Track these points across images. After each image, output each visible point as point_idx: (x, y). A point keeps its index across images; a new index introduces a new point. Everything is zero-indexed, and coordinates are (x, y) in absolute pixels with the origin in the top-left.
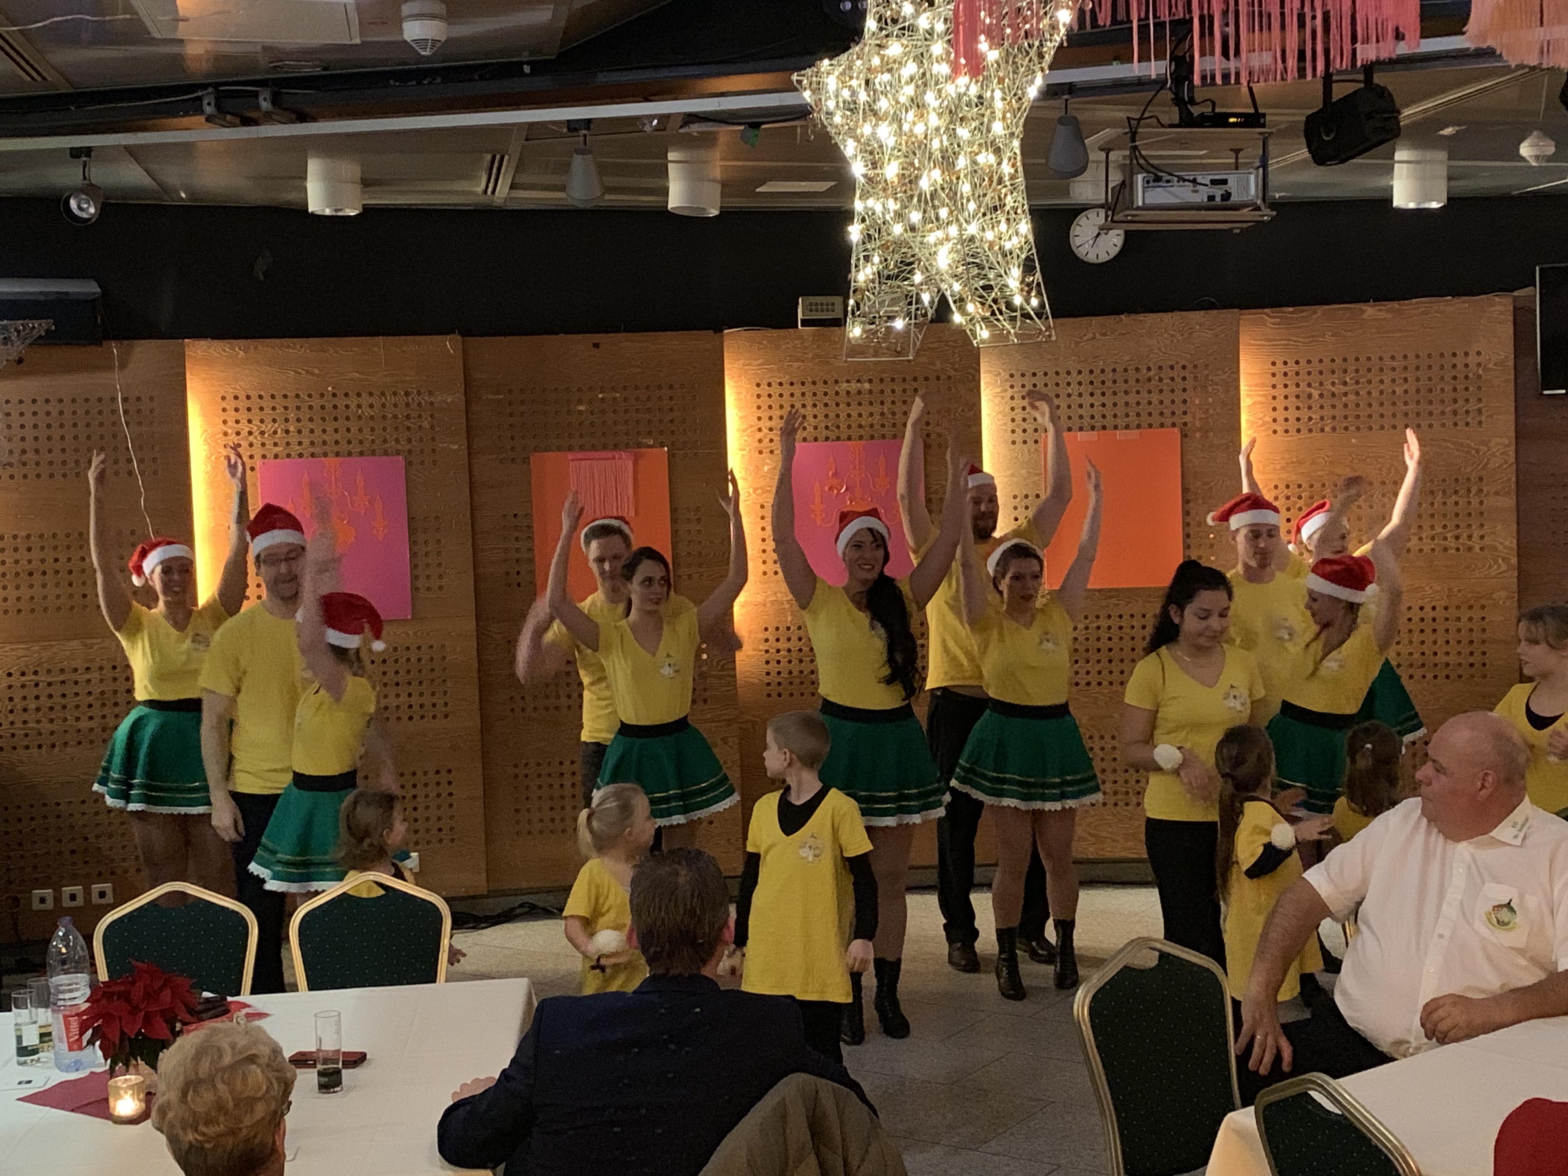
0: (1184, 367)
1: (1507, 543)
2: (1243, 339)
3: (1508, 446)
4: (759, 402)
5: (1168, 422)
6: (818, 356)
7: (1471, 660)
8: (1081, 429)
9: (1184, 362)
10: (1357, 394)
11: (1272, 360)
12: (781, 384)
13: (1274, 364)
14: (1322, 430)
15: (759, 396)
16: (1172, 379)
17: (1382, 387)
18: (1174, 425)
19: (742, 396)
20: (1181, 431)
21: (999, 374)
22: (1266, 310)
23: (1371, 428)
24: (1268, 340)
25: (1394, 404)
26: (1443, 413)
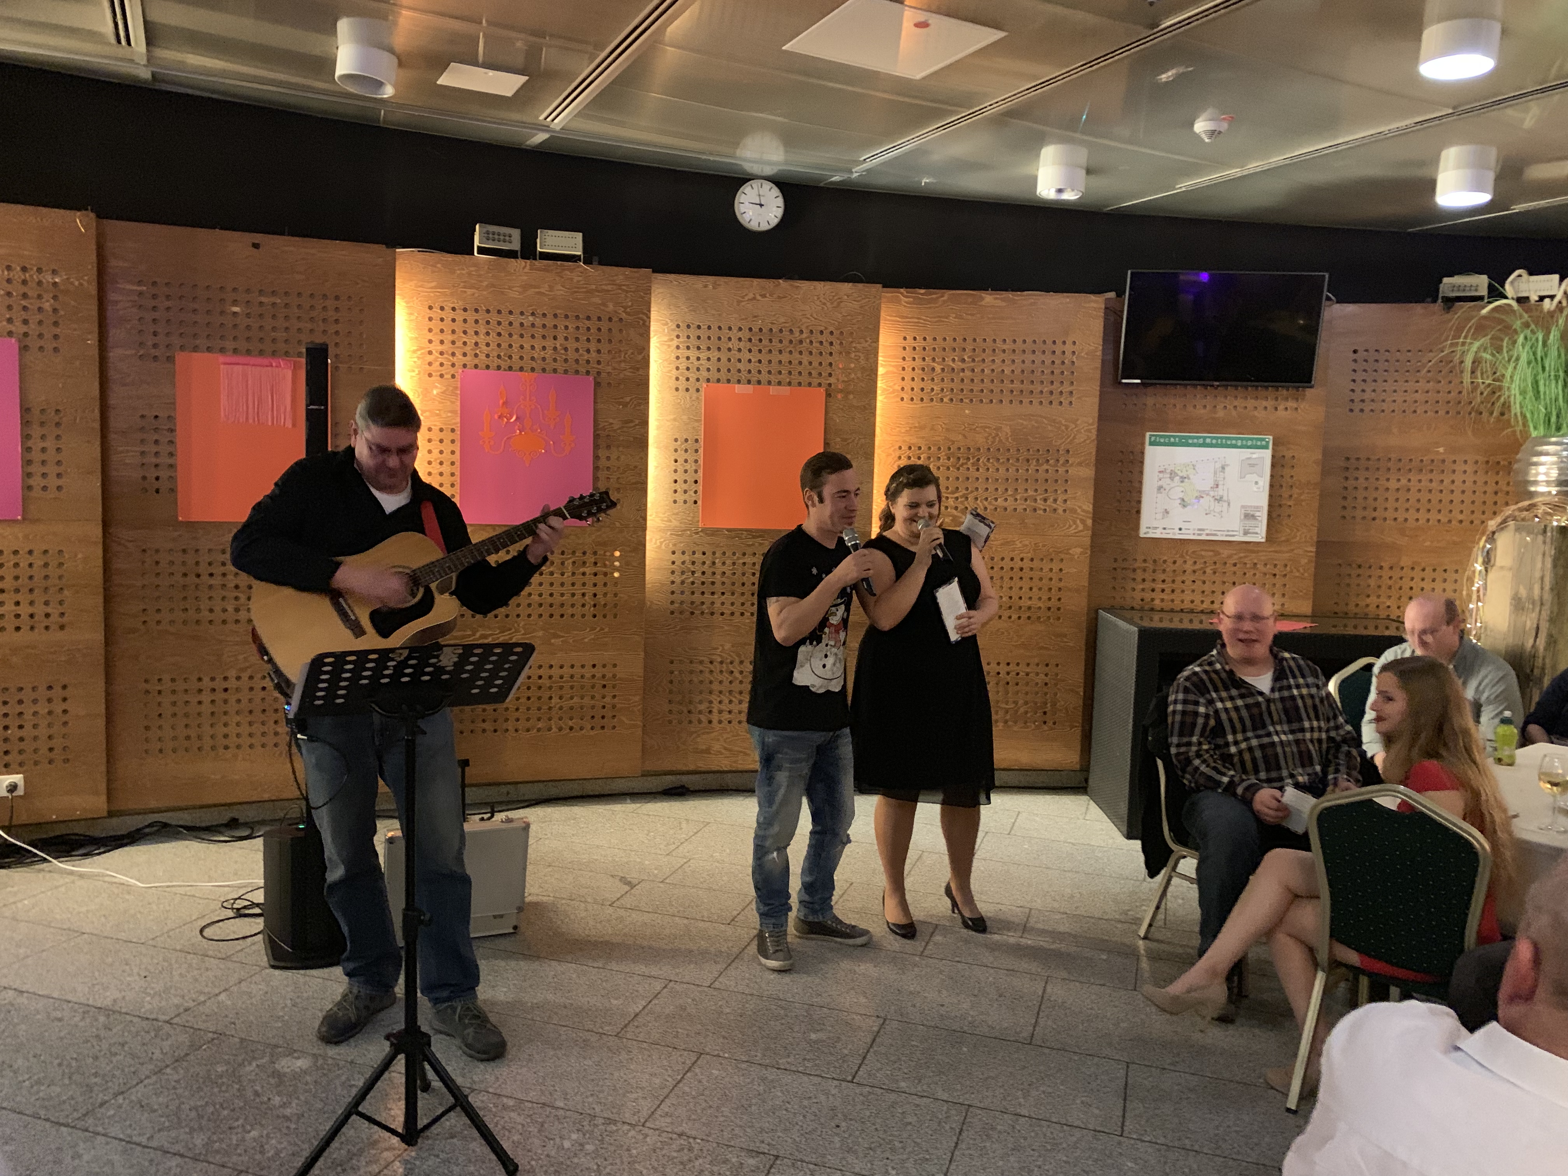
0: (832, 333)
1: (1085, 507)
2: (883, 314)
3: (1092, 424)
4: (431, 325)
5: (815, 382)
6: (493, 286)
7: (1050, 604)
8: (739, 382)
9: (831, 329)
10: (973, 370)
11: (904, 335)
12: (454, 309)
13: (905, 339)
14: (942, 400)
15: (430, 319)
16: (821, 343)
17: (993, 367)
18: (820, 385)
19: (413, 317)
20: (827, 390)
21: (667, 324)
22: (902, 290)
23: (981, 401)
24: (903, 317)
25: (1002, 381)
26: (1042, 392)
